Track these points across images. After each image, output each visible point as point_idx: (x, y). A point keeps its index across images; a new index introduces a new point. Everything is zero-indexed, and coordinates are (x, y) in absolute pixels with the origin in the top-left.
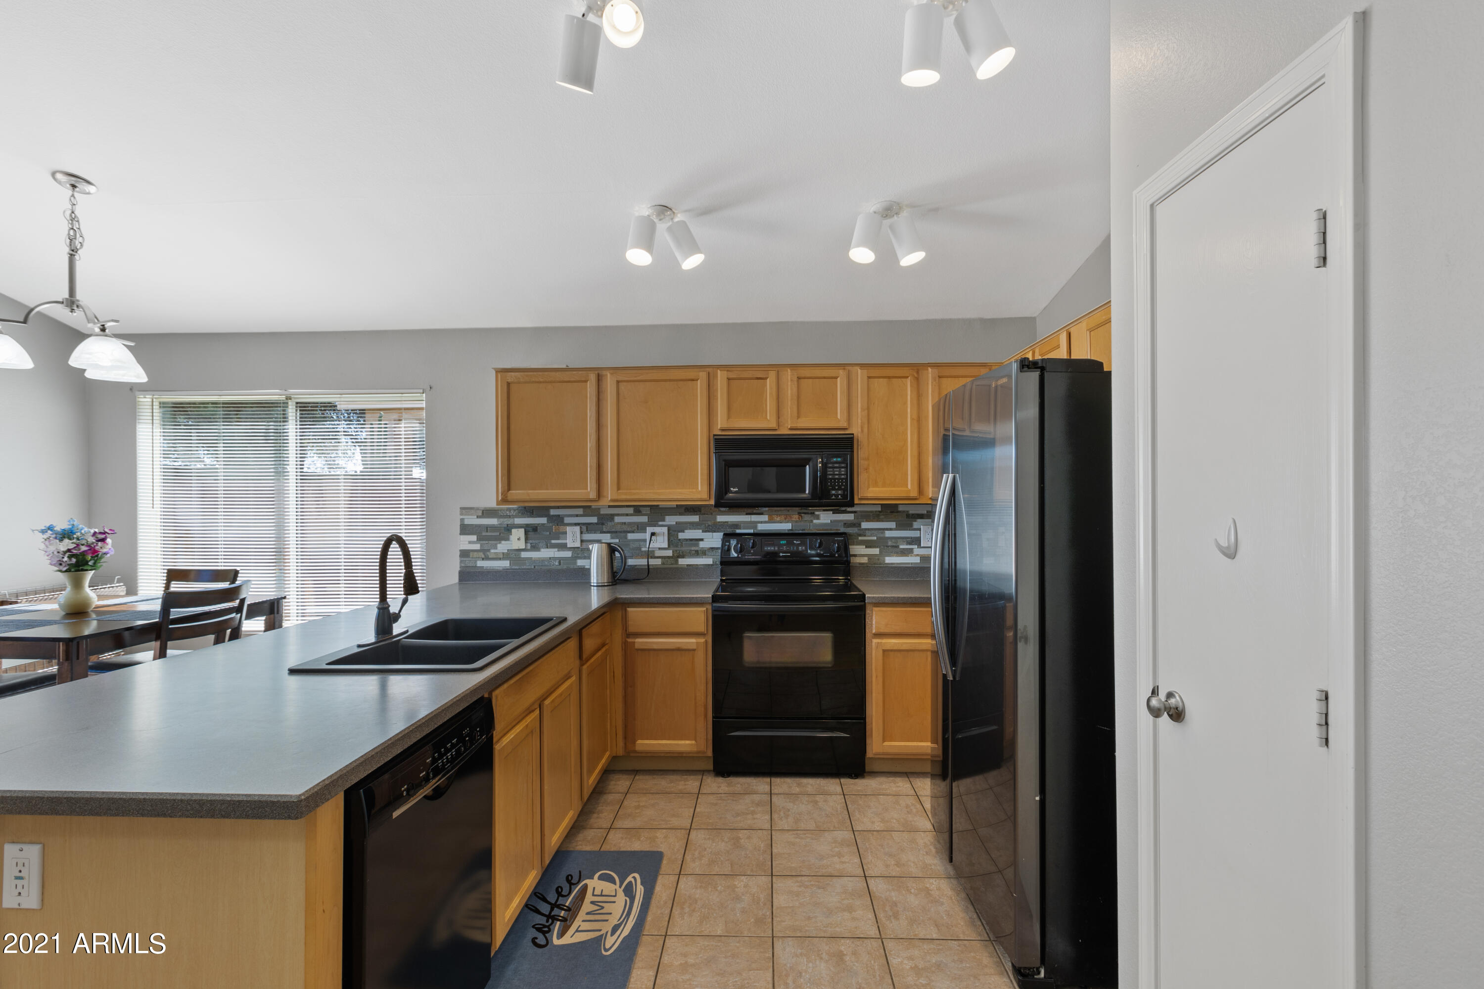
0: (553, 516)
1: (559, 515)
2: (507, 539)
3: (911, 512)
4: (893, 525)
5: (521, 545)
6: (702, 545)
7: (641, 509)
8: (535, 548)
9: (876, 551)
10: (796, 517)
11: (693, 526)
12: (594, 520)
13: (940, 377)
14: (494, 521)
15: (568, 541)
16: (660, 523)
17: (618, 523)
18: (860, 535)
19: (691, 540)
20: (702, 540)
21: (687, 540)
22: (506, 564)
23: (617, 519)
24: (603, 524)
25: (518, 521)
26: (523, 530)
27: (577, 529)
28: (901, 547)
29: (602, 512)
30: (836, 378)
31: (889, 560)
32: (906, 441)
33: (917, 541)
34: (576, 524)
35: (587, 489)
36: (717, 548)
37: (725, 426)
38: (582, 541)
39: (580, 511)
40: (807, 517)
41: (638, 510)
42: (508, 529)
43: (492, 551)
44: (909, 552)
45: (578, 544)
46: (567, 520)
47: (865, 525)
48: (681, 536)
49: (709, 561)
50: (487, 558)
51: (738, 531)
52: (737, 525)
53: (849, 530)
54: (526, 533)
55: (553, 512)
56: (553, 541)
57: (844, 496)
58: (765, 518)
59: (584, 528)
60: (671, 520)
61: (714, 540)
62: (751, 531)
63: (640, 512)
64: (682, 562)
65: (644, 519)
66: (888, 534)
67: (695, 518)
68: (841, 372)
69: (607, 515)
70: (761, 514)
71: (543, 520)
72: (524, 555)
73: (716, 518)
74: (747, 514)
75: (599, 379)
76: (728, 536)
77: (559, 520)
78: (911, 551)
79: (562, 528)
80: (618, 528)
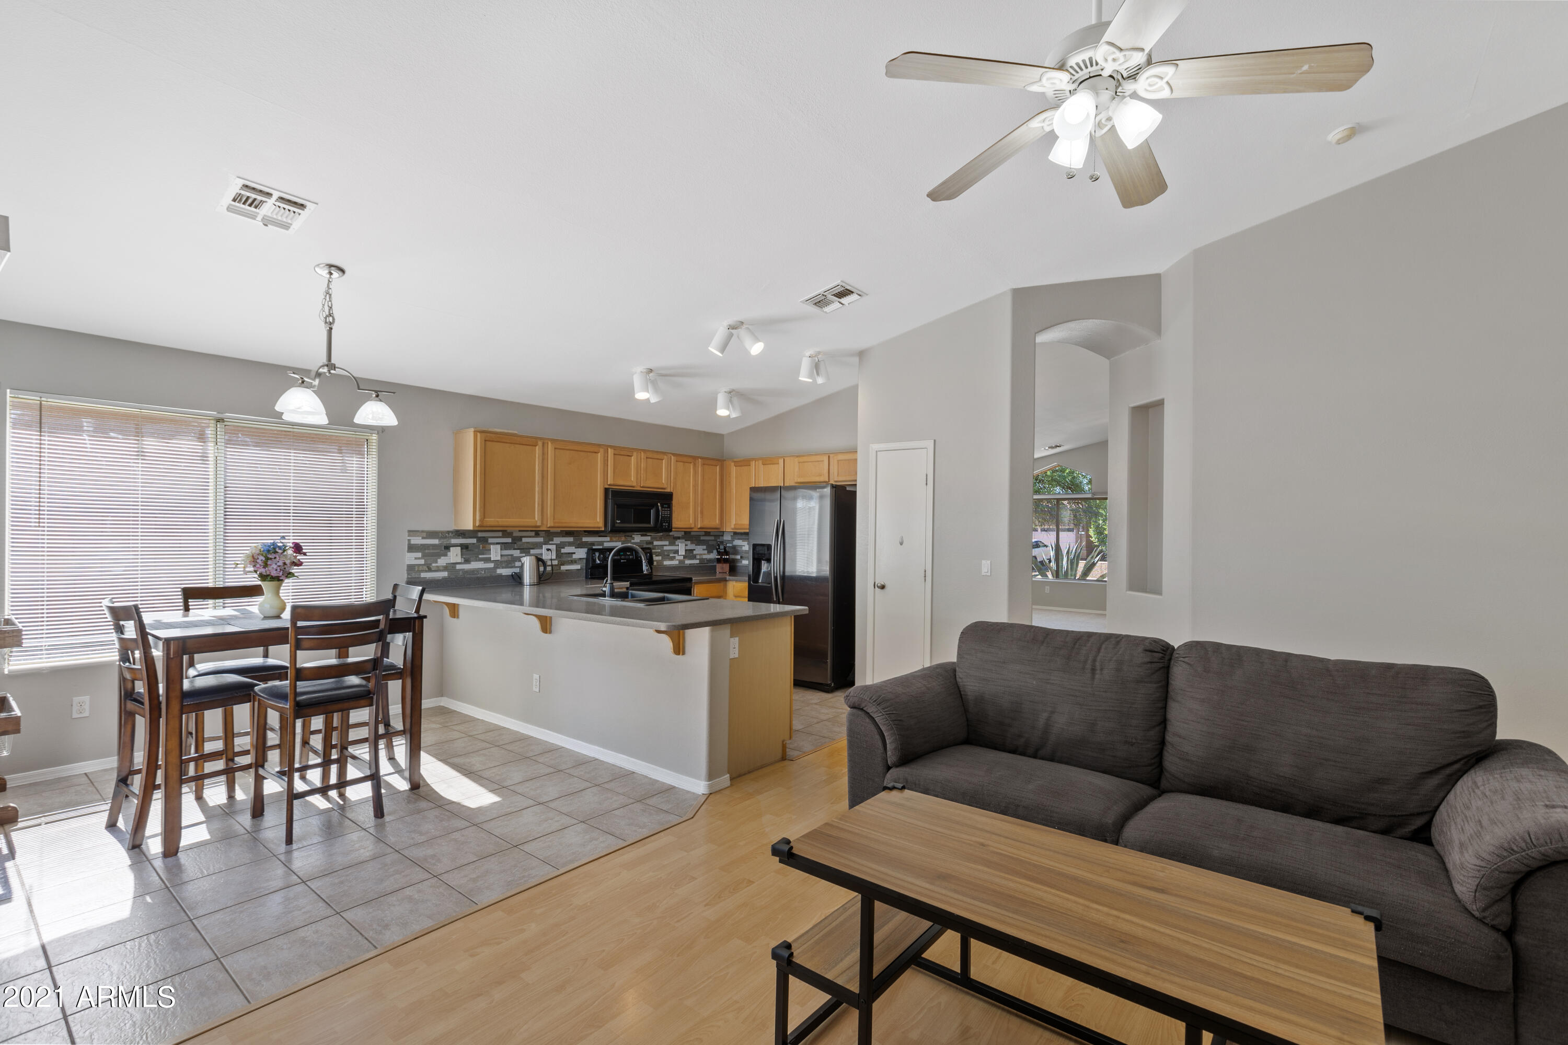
0: (481, 537)
1: (484, 537)
2: (446, 555)
3: (675, 536)
4: (667, 543)
5: (459, 559)
6: (574, 556)
7: (540, 532)
8: (467, 561)
9: (660, 558)
10: (623, 539)
11: (570, 544)
12: (509, 540)
13: (704, 464)
14: (436, 542)
15: (492, 556)
16: (550, 542)
17: (524, 543)
18: (654, 549)
19: (569, 553)
20: (574, 553)
21: (566, 553)
22: (445, 574)
23: (524, 540)
24: (515, 543)
25: (454, 541)
26: (460, 548)
27: (499, 546)
28: (671, 555)
29: (514, 535)
30: (662, 460)
31: (666, 563)
32: (690, 497)
33: (677, 552)
34: (497, 543)
35: (534, 518)
36: (583, 559)
37: (612, 483)
38: (501, 556)
39: (500, 534)
40: (629, 539)
41: (537, 534)
42: (447, 548)
43: (434, 565)
44: (673, 558)
45: (499, 558)
46: (490, 540)
47: (656, 543)
48: (563, 551)
49: (578, 567)
50: (430, 570)
51: (594, 547)
52: (593, 544)
53: (650, 546)
54: (462, 549)
55: (480, 534)
56: (480, 556)
57: (669, 526)
58: (608, 539)
59: (503, 546)
60: (557, 540)
61: (581, 553)
62: (601, 547)
63: (539, 534)
64: (563, 568)
65: (541, 540)
66: (665, 548)
67: (571, 539)
68: (665, 456)
69: (518, 537)
70: (606, 536)
71: (474, 541)
72: (458, 567)
73: (582, 539)
74: (600, 536)
75: (543, 444)
76: (591, 551)
77: (484, 540)
78: (674, 557)
79: (487, 546)
80: (525, 547)
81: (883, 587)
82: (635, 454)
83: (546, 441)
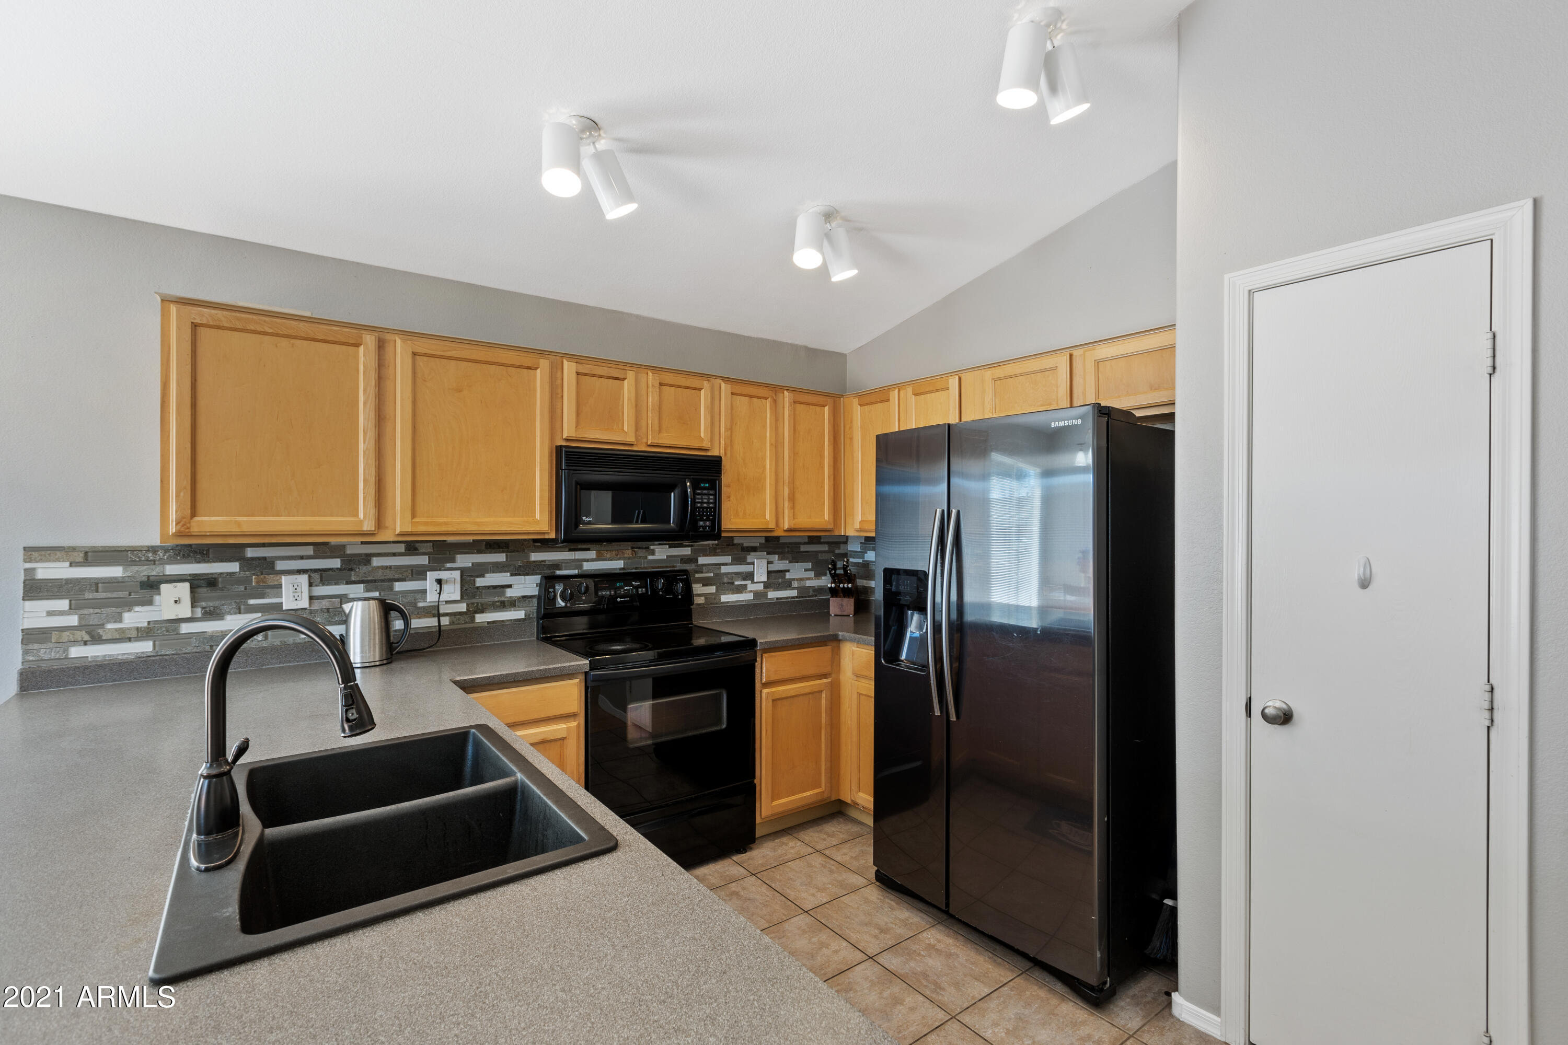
0: (253, 559)
1: (265, 558)
2: (150, 603)
3: (745, 545)
4: (728, 559)
5: (185, 610)
6: (509, 593)
7: (417, 545)
8: (211, 614)
9: (712, 589)
10: (628, 553)
11: (498, 568)
12: (336, 563)
13: (795, 402)
14: (116, 572)
15: (284, 600)
16: (448, 565)
17: (378, 567)
18: (698, 572)
19: (495, 587)
20: (510, 586)
21: (489, 587)
22: (146, 647)
23: (376, 562)
24: (351, 570)
25: (172, 569)
26: (187, 585)
27: (304, 579)
28: (736, 583)
29: (348, 552)
30: (700, 389)
31: (727, 598)
32: (764, 467)
33: (750, 576)
34: (299, 572)
35: (357, 515)
36: (531, 597)
37: (573, 435)
38: (311, 598)
39: (310, 551)
40: (641, 553)
41: (412, 548)
42: (152, 586)
43: (110, 626)
44: (741, 589)
45: (304, 603)
46: (280, 565)
47: (702, 560)
48: (480, 582)
49: (519, 614)
50: (96, 639)
51: (558, 573)
52: (557, 565)
53: (689, 567)
54: (193, 589)
55: (250, 553)
56: (252, 602)
57: (712, 527)
58: (592, 554)
59: (316, 577)
60: (465, 560)
61: (528, 586)
62: (576, 572)
63: (416, 549)
64: (482, 618)
65: (423, 560)
66: (724, 569)
67: (501, 557)
68: (705, 383)
69: (359, 555)
70: (588, 550)
71: (234, 567)
72: (185, 628)
73: (528, 557)
74: (570, 550)
75: (381, 345)
76: (549, 580)
77: (266, 566)
78: (745, 586)
79: (271, 579)
80: (379, 575)
81: (1285, 718)
82: (631, 375)
83: (388, 337)
